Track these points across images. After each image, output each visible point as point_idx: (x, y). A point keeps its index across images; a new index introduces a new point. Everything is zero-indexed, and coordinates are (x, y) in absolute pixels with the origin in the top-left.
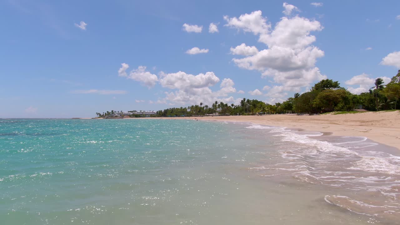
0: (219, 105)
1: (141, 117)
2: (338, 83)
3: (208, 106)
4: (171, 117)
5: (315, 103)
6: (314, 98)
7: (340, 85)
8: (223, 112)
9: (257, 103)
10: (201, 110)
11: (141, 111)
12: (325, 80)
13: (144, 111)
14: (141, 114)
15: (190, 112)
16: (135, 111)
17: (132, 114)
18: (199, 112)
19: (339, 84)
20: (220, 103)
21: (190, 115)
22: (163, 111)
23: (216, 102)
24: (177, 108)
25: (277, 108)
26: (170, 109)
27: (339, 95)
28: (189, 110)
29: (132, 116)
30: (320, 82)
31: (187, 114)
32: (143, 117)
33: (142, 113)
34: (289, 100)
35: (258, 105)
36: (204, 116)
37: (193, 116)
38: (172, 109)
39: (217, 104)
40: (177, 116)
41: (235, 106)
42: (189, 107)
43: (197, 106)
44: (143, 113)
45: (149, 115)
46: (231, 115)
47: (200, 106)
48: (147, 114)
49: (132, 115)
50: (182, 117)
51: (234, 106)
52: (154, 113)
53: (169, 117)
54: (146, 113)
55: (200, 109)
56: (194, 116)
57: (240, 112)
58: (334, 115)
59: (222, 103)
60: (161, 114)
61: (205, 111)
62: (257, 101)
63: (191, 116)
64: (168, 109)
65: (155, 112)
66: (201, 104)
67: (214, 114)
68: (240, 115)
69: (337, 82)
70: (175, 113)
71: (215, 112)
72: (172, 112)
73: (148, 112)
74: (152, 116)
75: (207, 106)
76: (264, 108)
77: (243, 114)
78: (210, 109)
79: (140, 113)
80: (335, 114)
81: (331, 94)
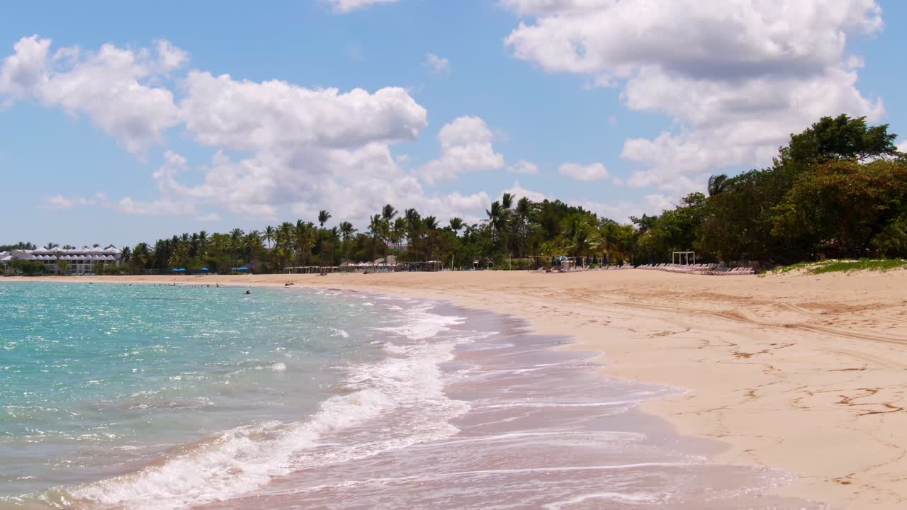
0: (399, 223)
1: (49, 272)
2: (889, 132)
3: (354, 227)
4: (188, 273)
5: (778, 218)
6: (779, 197)
7: (895, 143)
8: (416, 252)
9: (562, 216)
10: (325, 243)
11: (50, 246)
12: (834, 118)
13: (68, 247)
14: (52, 262)
15: (275, 251)
16: (28, 246)
17: (9, 258)
18: (315, 251)
19: (893, 136)
20: (403, 216)
21: (272, 264)
22: (152, 245)
23: (388, 211)
24: (216, 236)
25: (636, 237)
26: (185, 236)
27: (877, 184)
28: (269, 244)
29: (8, 271)
30: (814, 126)
31: (262, 260)
32: (60, 274)
33: (54, 258)
34: (687, 205)
35: (564, 226)
36: (336, 270)
37: (287, 272)
38: (195, 236)
39: (393, 220)
40: (214, 268)
41: (469, 229)
42: (269, 229)
43: (303, 229)
44: (59, 254)
45: (91, 265)
46: (446, 265)
47: (317, 224)
48: (81, 262)
49: (9, 263)
50: (236, 273)
51: (464, 229)
52: (111, 258)
53: (179, 273)
54: (76, 257)
55: (319, 242)
56: (292, 272)
57: (483, 255)
58: (813, 277)
59: (412, 215)
60: (145, 261)
61: (341, 250)
62: (564, 207)
63: (277, 269)
64: (175, 239)
65: (117, 251)
66: (323, 217)
67: (378, 262)
68: (481, 266)
69: (883, 129)
70: (207, 257)
71: (383, 252)
72: (192, 253)
73: (86, 250)
74: (102, 267)
75: (347, 227)
76: (581, 240)
77: (497, 264)
78: (362, 238)
79: (47, 257)
80: (818, 271)
81: (843, 183)
